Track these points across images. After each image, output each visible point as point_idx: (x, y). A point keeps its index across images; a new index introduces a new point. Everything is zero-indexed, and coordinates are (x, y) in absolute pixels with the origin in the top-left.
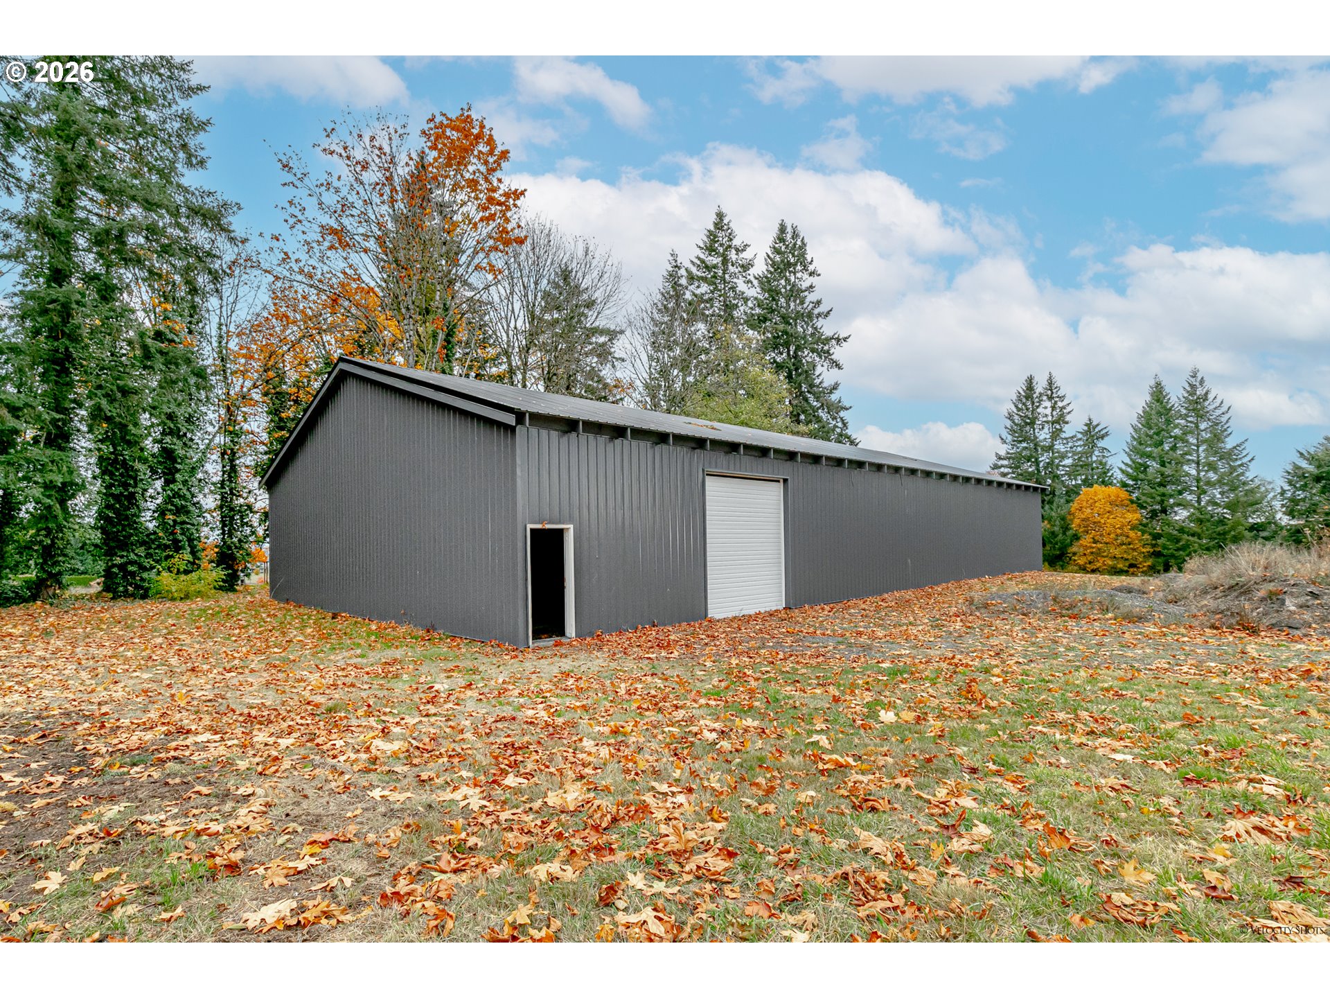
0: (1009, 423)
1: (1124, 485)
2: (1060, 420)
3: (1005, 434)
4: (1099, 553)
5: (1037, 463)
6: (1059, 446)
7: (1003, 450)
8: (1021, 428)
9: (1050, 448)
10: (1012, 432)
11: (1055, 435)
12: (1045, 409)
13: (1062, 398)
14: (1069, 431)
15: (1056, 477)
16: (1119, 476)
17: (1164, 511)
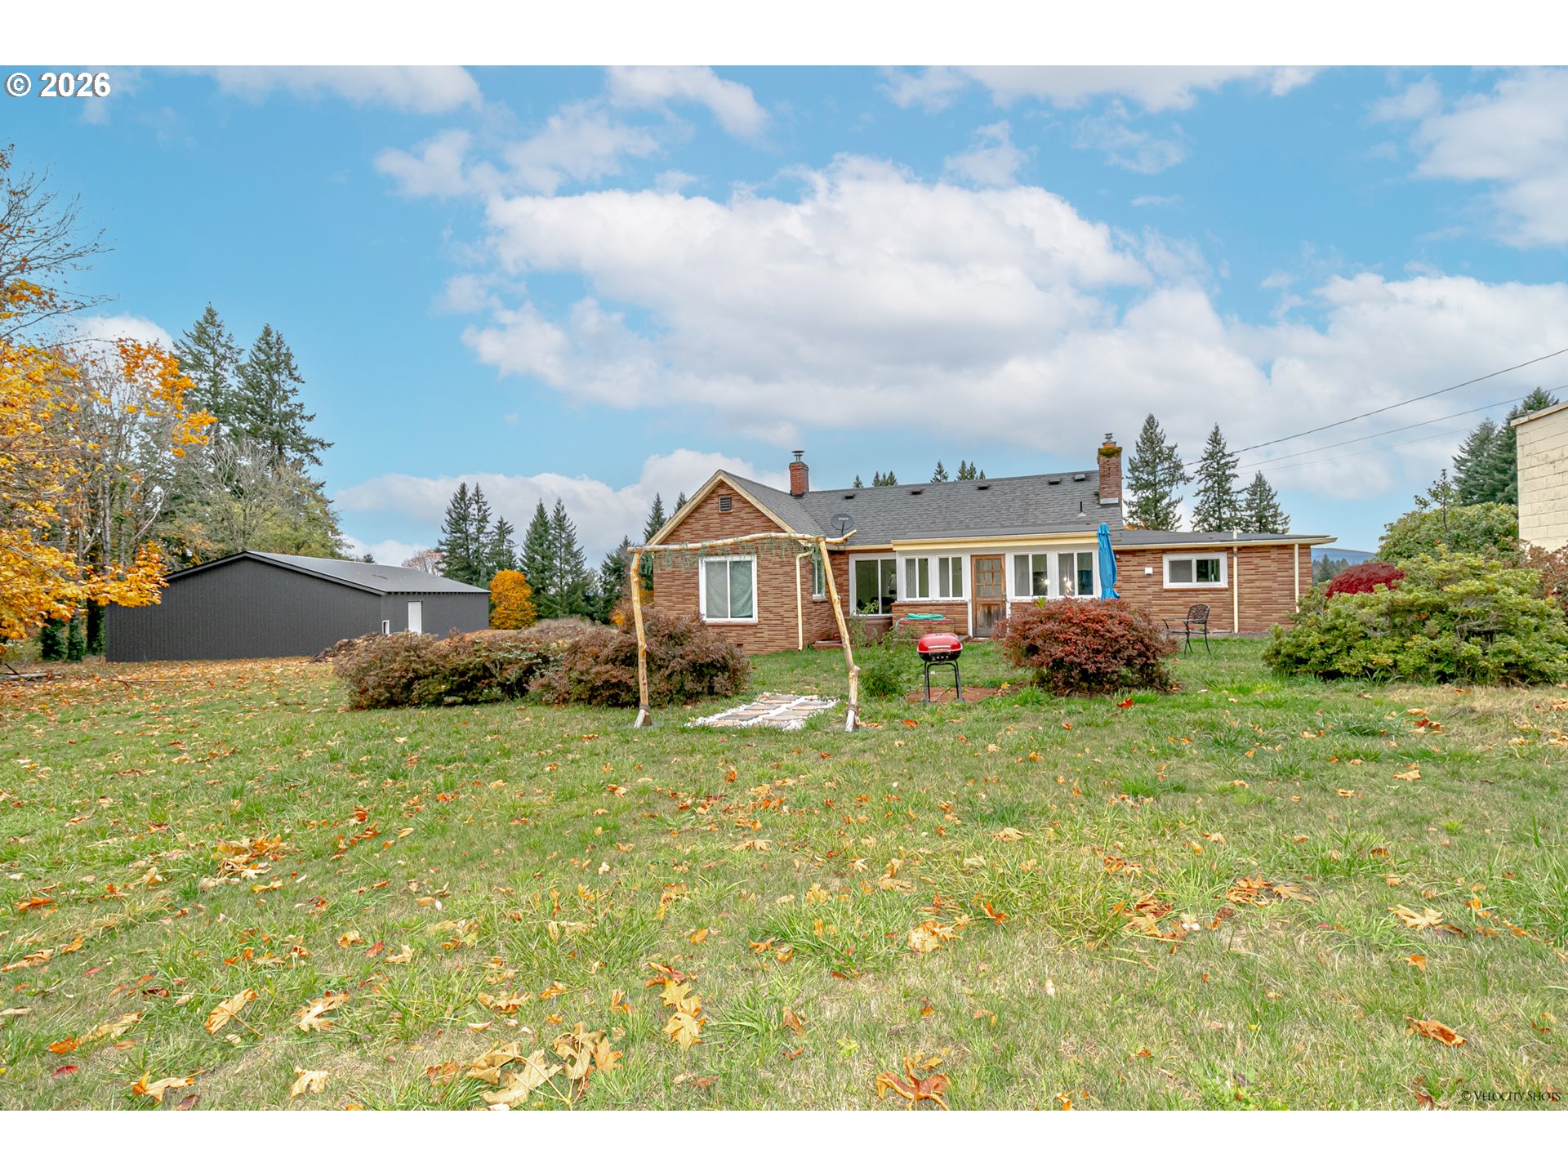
0: (448, 517)
1: (523, 570)
2: (484, 519)
3: (446, 526)
4: (507, 617)
5: (468, 549)
6: (483, 539)
7: (444, 537)
8: (457, 522)
9: (477, 540)
10: (450, 524)
11: (480, 530)
12: (473, 510)
13: (485, 504)
14: (489, 528)
15: (481, 561)
16: (520, 563)
17: (543, 589)
